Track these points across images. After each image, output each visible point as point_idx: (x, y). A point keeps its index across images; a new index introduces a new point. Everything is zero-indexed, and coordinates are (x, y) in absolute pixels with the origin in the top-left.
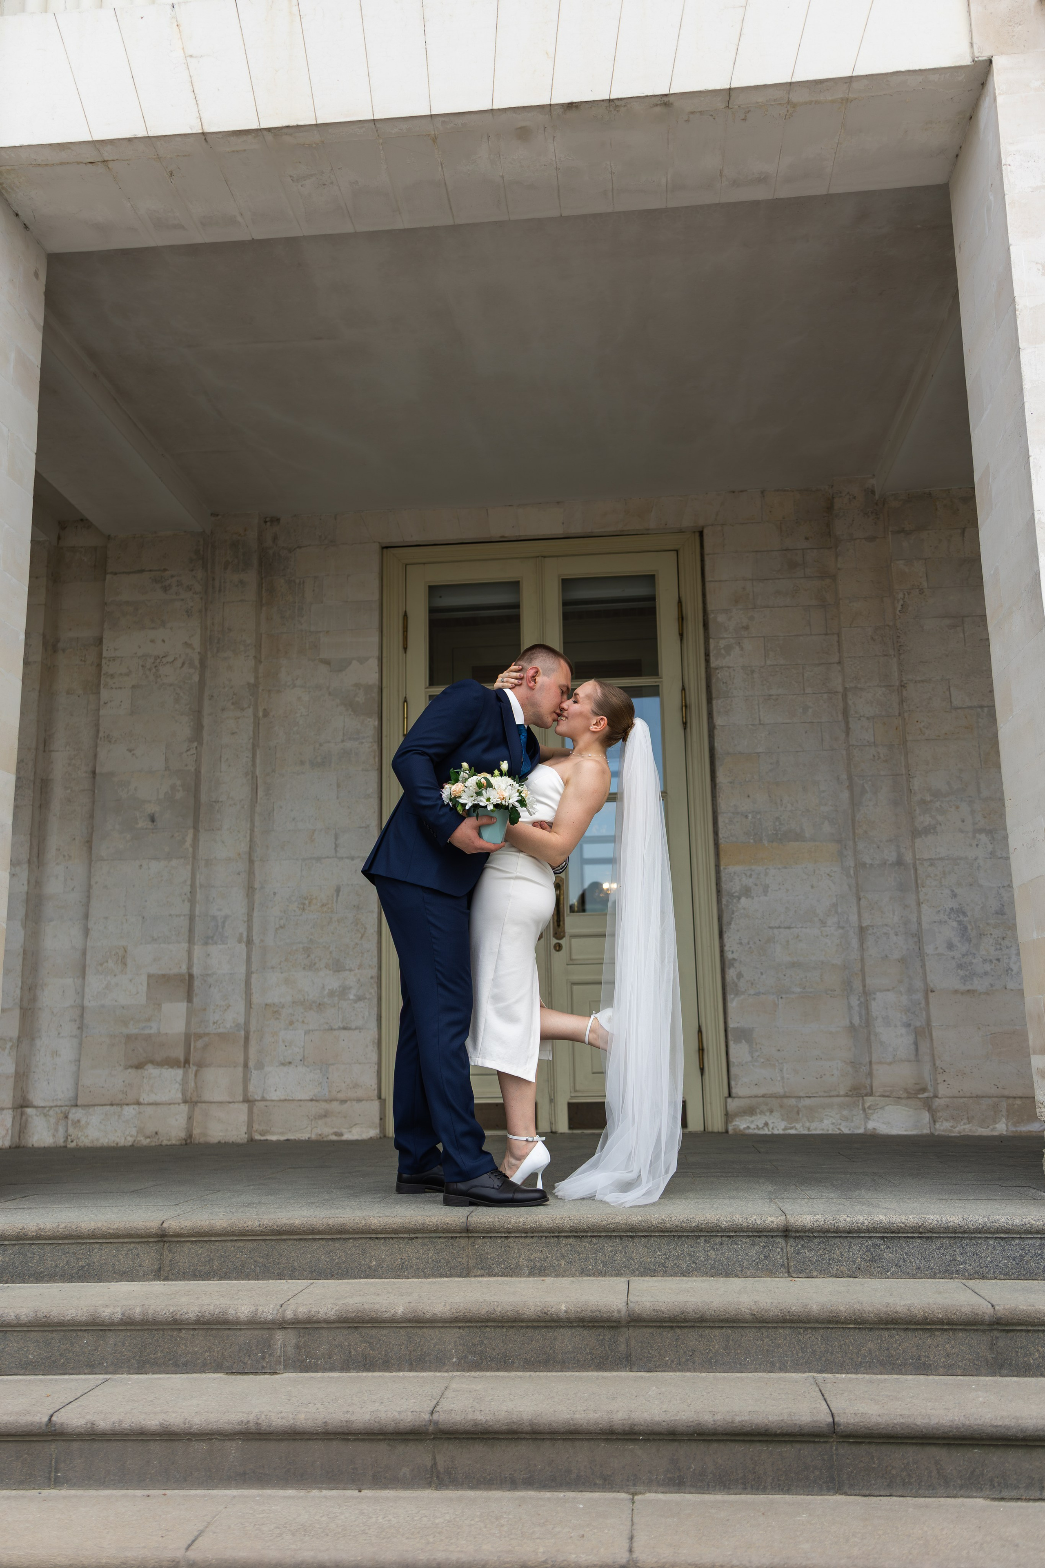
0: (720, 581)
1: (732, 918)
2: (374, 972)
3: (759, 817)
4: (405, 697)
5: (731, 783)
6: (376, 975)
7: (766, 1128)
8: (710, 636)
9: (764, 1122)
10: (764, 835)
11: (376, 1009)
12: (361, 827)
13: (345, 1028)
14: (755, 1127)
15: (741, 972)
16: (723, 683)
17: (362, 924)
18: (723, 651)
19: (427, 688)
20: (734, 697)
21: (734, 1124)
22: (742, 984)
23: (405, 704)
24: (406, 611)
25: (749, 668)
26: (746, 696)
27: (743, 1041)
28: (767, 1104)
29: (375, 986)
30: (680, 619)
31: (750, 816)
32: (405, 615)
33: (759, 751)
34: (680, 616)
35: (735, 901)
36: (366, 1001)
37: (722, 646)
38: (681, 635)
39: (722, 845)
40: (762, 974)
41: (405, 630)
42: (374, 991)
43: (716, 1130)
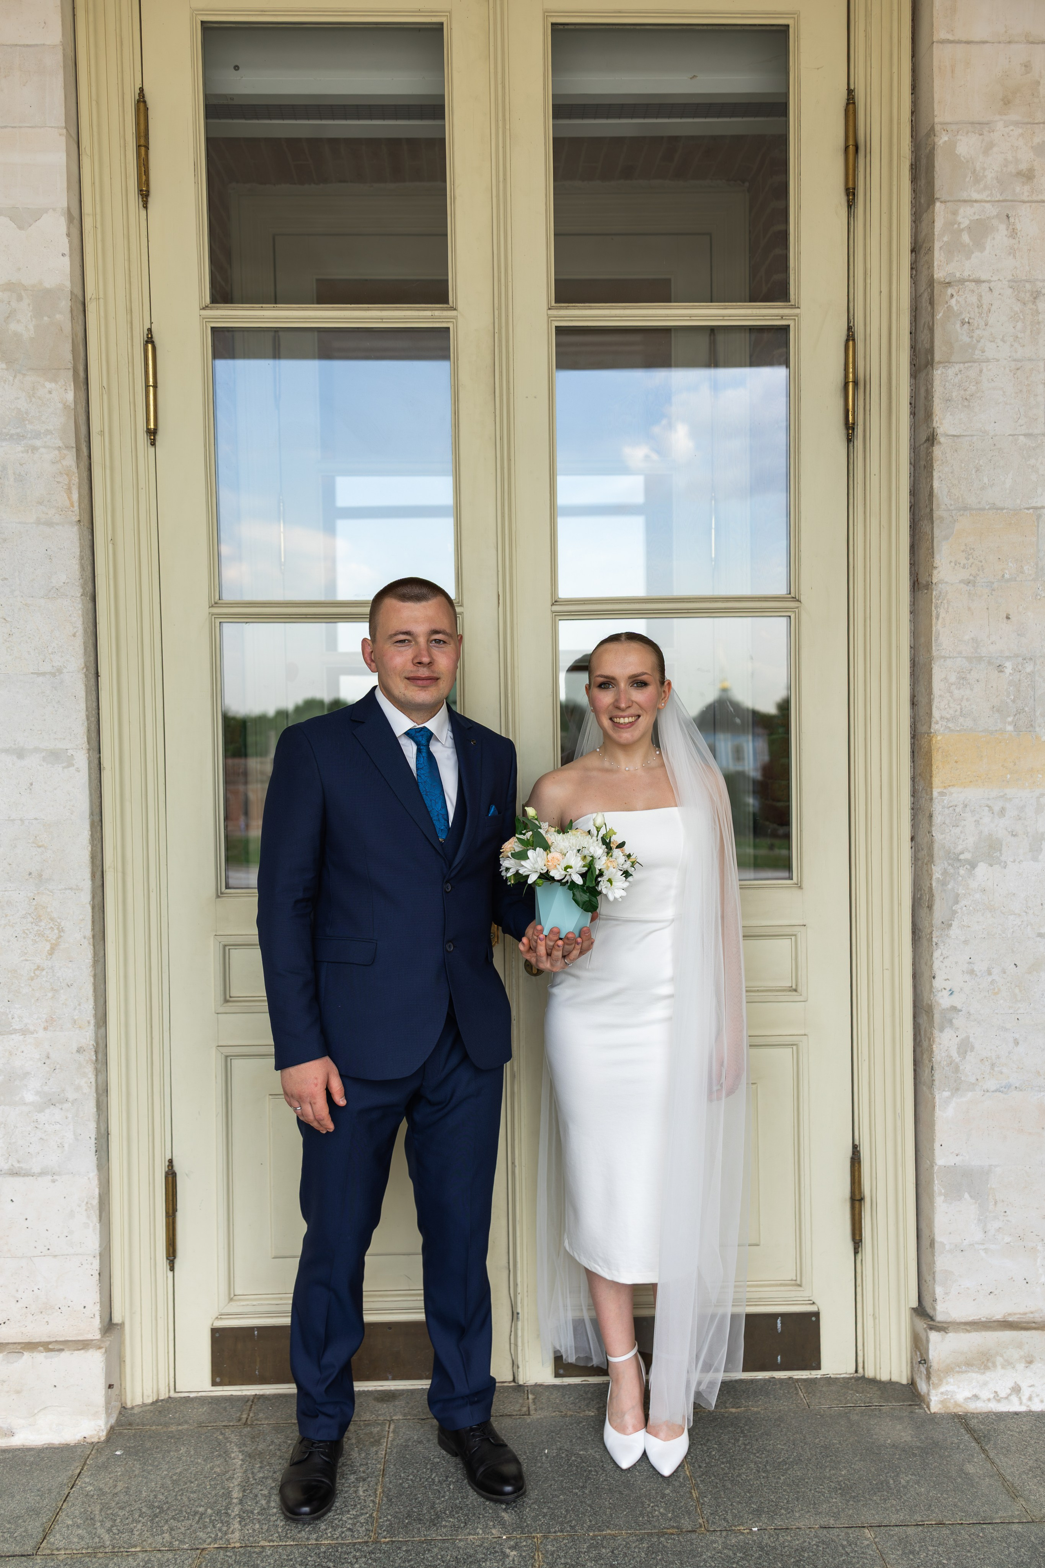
0: (968, 42)
1: (954, 912)
2: (87, 1036)
3: (1029, 668)
4: (150, 330)
5: (968, 583)
6: (93, 1042)
7: (1014, 1399)
8: (937, 195)
9: (1011, 1384)
10: (1038, 713)
11: (92, 1125)
12: (39, 674)
13: (14, 1173)
14: (992, 1396)
15: (968, 1038)
16: (963, 323)
17: (52, 919)
18: (966, 238)
19: (205, 308)
20: (988, 361)
21: (943, 1389)
22: (970, 1067)
23: (150, 346)
24: (141, 90)
25: (1028, 286)
26: (1015, 360)
27: (966, 1196)
28: (1020, 1346)
29: (90, 1071)
30: (851, 149)
31: (1009, 665)
32: (141, 103)
33: (1039, 505)
34: (851, 142)
35: (962, 871)
36: (67, 1106)
37: (965, 223)
38: (851, 193)
39: (939, 738)
40: (1016, 1043)
41: (142, 142)
42: (87, 1082)
43: (884, 1377)
